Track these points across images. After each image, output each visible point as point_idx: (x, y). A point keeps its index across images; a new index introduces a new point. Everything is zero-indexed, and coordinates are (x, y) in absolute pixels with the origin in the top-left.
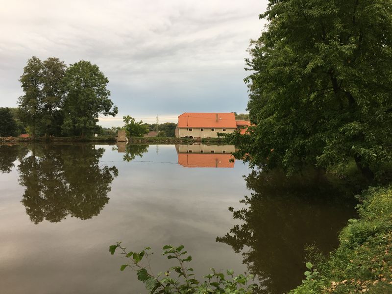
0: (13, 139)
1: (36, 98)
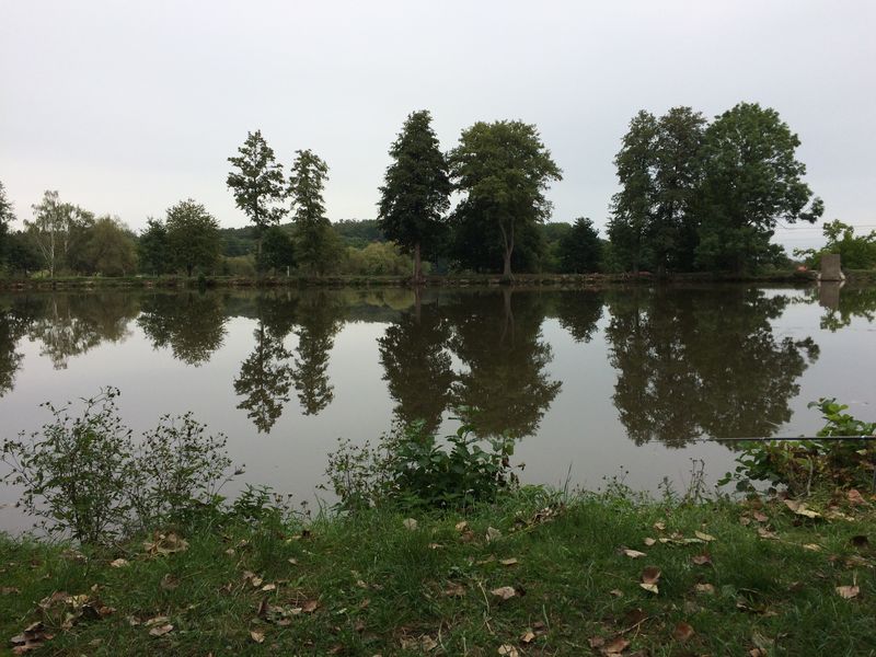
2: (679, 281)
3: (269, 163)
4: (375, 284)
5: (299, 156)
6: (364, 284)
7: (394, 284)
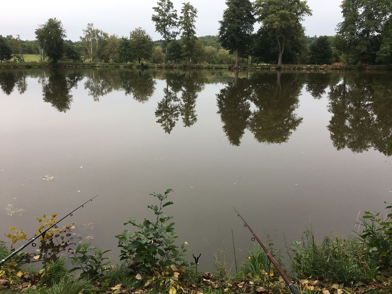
0: (327, 67)
1: (354, 24)
2: (369, 69)
3: (171, 10)
4: (217, 68)
5: (184, 6)
6: (212, 68)
7: (225, 69)
